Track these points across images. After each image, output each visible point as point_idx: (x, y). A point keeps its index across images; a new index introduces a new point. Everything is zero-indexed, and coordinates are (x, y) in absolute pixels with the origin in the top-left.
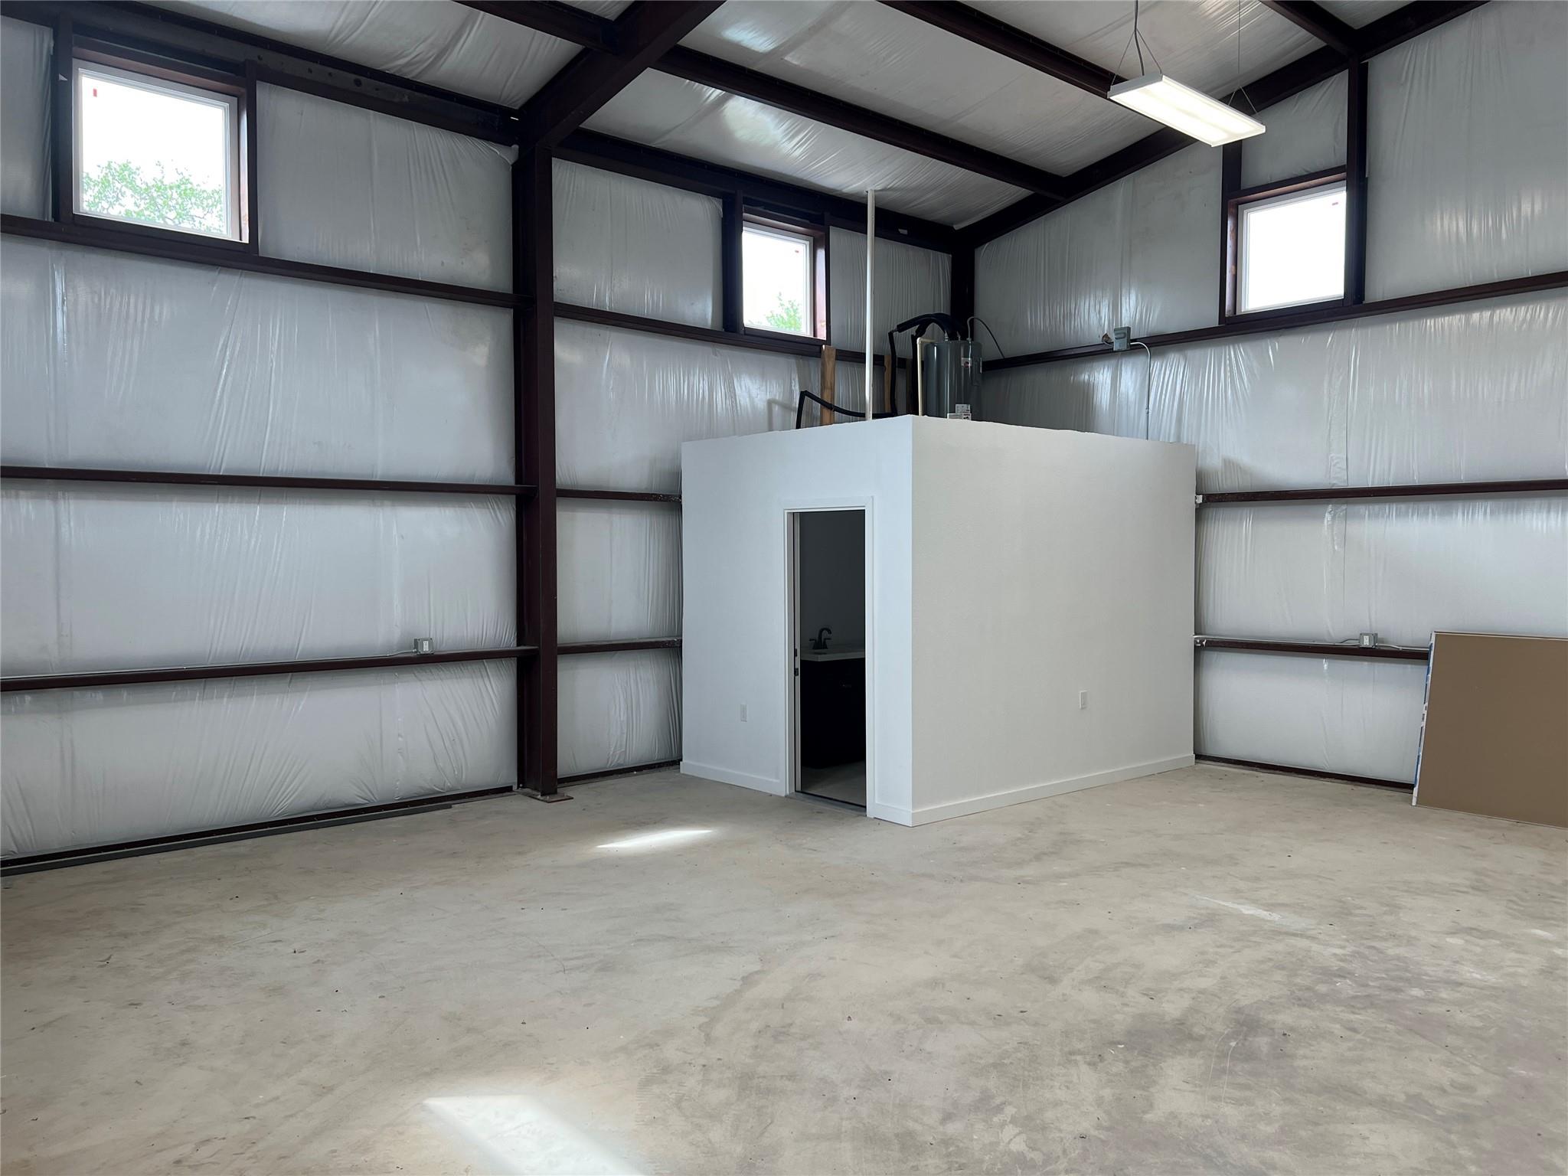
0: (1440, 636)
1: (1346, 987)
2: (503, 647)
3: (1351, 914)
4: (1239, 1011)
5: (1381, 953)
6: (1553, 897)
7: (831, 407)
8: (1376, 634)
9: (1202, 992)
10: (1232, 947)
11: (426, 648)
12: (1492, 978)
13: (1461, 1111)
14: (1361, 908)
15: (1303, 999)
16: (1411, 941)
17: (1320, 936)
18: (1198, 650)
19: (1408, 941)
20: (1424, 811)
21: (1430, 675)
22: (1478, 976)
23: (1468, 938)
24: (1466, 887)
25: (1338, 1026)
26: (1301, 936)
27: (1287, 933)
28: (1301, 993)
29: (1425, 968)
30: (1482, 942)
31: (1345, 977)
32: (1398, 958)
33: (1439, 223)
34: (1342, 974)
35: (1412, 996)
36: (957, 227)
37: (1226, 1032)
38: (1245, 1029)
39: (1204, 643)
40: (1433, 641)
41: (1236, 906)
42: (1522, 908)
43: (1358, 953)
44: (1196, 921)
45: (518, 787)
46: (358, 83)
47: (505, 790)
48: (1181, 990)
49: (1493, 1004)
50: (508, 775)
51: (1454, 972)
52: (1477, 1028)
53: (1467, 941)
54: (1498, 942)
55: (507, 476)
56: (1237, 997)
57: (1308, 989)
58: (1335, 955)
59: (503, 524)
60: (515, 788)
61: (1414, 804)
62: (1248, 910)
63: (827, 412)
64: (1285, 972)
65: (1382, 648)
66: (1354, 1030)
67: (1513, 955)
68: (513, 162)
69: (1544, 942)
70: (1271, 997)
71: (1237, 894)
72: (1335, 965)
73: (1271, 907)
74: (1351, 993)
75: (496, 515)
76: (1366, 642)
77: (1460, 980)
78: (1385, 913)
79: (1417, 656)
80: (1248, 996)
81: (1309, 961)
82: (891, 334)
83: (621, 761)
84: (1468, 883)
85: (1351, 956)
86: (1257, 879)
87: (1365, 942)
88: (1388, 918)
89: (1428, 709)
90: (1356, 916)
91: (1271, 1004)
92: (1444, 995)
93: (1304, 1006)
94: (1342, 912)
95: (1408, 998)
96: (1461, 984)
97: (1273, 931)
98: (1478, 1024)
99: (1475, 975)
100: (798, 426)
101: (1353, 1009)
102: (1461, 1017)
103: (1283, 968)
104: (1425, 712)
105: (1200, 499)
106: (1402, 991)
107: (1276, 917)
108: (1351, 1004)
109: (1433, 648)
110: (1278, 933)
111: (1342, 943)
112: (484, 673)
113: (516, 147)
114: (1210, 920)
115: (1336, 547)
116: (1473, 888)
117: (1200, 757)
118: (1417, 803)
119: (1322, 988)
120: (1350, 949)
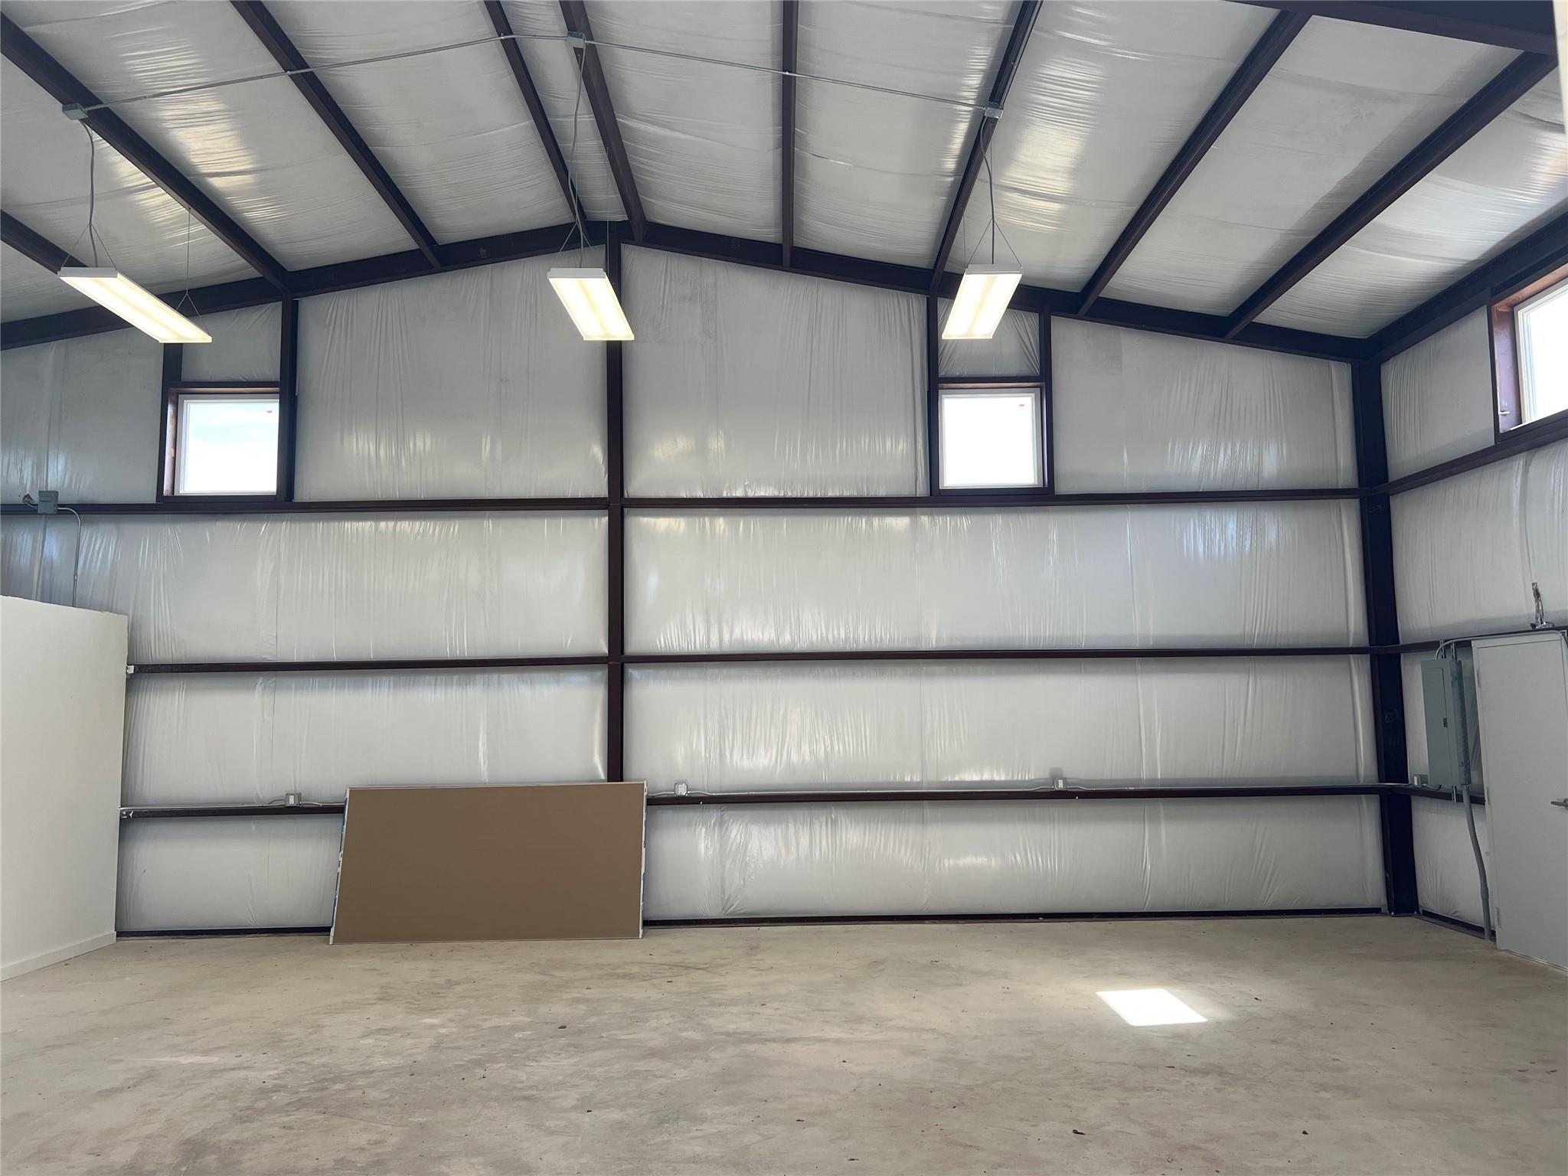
0: (354, 792)
1: (280, 1098)
3: (282, 1041)
4: (187, 1142)
5: (310, 1065)
6: (439, 993)
8: (300, 794)
9: (149, 1137)
10: (173, 1094)
12: (396, 1061)
13: (376, 1159)
14: (291, 1034)
15: (243, 1118)
16: (332, 1050)
17: (256, 1065)
18: (125, 822)
19: (330, 1050)
20: (338, 947)
21: (345, 826)
22: (386, 1063)
23: (378, 1037)
24: (375, 999)
25: (276, 1129)
26: (239, 1069)
27: (225, 1070)
28: (243, 1113)
29: (345, 1067)
30: (388, 1038)
31: (279, 1091)
32: (324, 1066)
33: (355, 444)
34: (276, 1089)
35: (336, 1090)
37: (176, 1162)
38: (194, 1154)
39: (131, 815)
40: (348, 796)
41: (174, 1059)
42: (417, 1006)
43: (289, 1069)
44: (135, 1081)
48: (127, 1141)
49: (396, 1079)
51: (368, 1065)
52: (386, 1099)
53: (376, 1039)
54: (399, 1035)
56: (183, 1132)
57: (248, 1108)
58: (270, 1076)
61: (331, 943)
62: (185, 1060)
64: (227, 1101)
65: (305, 806)
66: (291, 1128)
67: (412, 1041)
69: (432, 1027)
70: (215, 1123)
71: (174, 1048)
72: (270, 1084)
73: (207, 1052)
74: (286, 1101)
76: (292, 801)
77: (372, 1069)
78: (311, 1034)
79: (334, 810)
80: (194, 1128)
81: (247, 1086)
84: (375, 996)
85: (284, 1073)
86: (194, 1032)
87: (294, 1060)
88: (315, 1036)
89: (344, 856)
90: (286, 1041)
91: (216, 1129)
92: (360, 1082)
93: (246, 1121)
94: (275, 1041)
95: (333, 1092)
96: (371, 1072)
97: (211, 1071)
98: (387, 1096)
99: (383, 1062)
101: (287, 1113)
102: (374, 1094)
103: (225, 1098)
104: (341, 859)
105: (130, 672)
106: (327, 1089)
107: (214, 1059)
108: (284, 1110)
109: (348, 802)
110: (216, 1072)
111: (277, 1065)
114: (150, 1075)
115: (266, 717)
116: (380, 999)
117: (120, 934)
118: (334, 941)
119: (261, 1104)
120: (283, 1068)
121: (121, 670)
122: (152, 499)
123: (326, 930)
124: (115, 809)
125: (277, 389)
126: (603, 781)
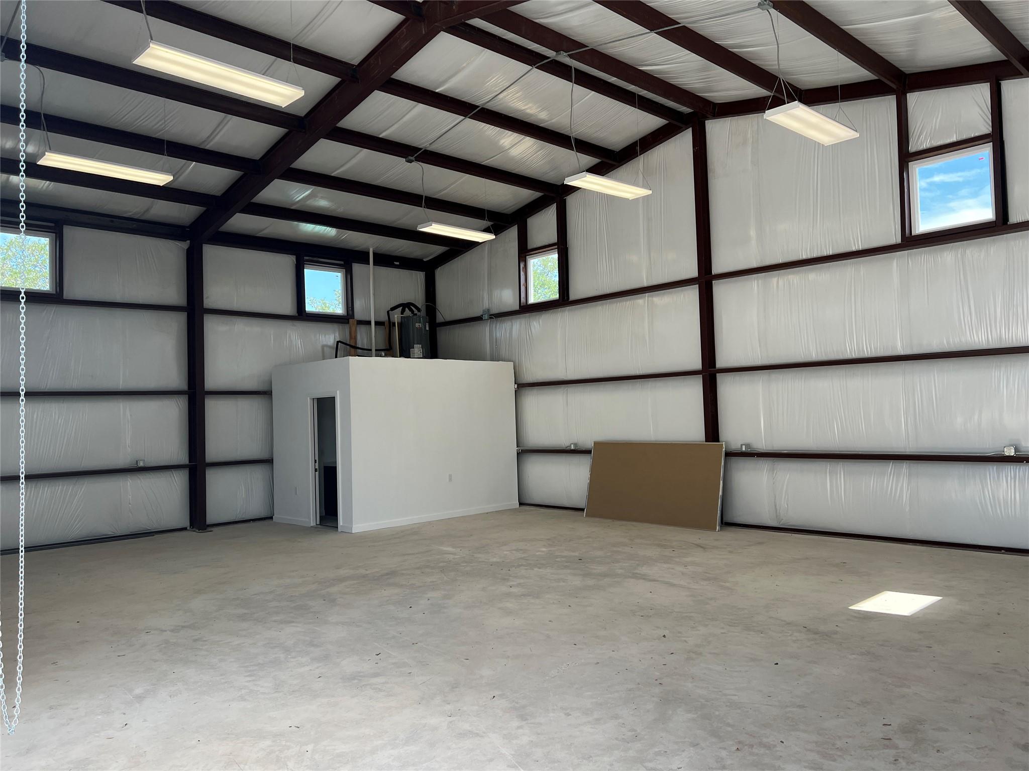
0: (595, 443)
2: (182, 463)
7: (355, 348)
8: (575, 444)
11: (141, 464)
18: (519, 454)
20: (587, 520)
21: (591, 460)
36: (425, 260)
39: (520, 451)
40: (593, 445)
45: (190, 527)
46: (112, 221)
47: (184, 529)
50: (186, 523)
55: (184, 386)
59: (181, 408)
60: (188, 528)
63: (352, 350)
65: (577, 450)
68: (187, 247)
75: (178, 404)
76: (572, 447)
79: (588, 452)
82: (388, 312)
83: (243, 516)
100: (336, 357)
104: (590, 476)
105: (516, 387)
109: (593, 448)
112: (172, 475)
113: (188, 242)
115: (564, 406)
117: (521, 504)
118: (585, 516)
121: (513, 387)
122: (517, 308)
123: (582, 510)
124: (514, 449)
125: (556, 247)
126: (703, 442)
